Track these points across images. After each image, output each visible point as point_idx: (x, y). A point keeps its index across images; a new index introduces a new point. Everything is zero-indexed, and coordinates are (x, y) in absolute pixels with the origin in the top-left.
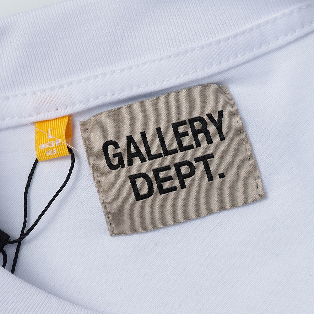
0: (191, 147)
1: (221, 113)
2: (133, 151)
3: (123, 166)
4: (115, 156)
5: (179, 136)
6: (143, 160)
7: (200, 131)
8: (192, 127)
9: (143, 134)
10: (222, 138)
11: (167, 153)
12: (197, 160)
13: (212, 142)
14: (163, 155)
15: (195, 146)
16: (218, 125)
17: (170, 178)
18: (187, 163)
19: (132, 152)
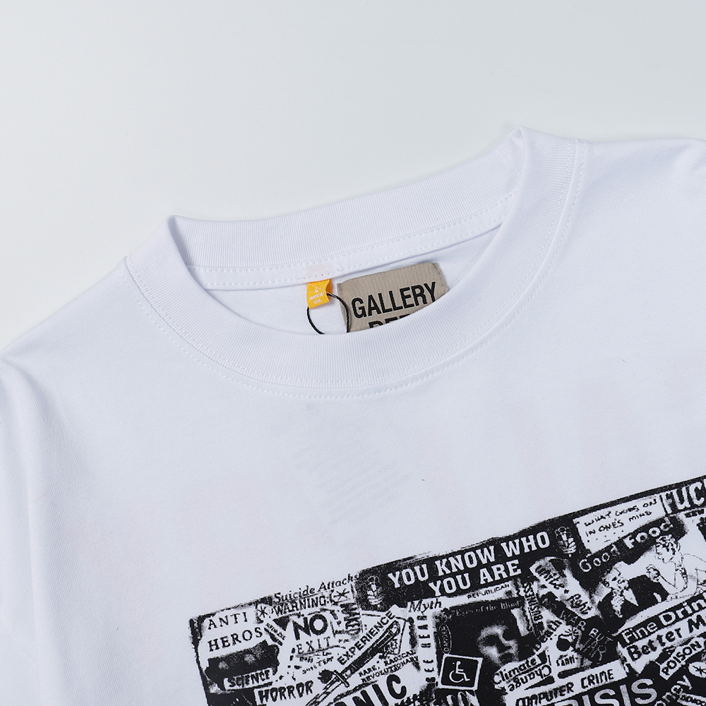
0: (412, 305)
1: (434, 284)
2: (372, 305)
3: (365, 316)
4: (360, 308)
5: (404, 298)
6: (379, 312)
7: (419, 295)
8: (414, 292)
9: (380, 295)
10: (434, 300)
11: (395, 308)
13: (427, 303)
14: (393, 310)
16: (432, 292)
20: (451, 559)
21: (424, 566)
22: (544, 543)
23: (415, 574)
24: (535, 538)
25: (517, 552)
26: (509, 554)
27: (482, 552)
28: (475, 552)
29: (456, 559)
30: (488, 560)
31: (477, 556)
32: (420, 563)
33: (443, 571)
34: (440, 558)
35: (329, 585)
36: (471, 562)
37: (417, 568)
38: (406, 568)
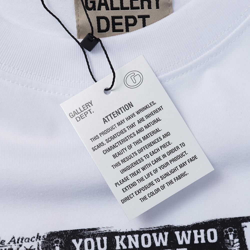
0: (138, 8)
3: (95, 10)
4: (91, 2)
6: (107, 9)
10: (158, 7)
11: (123, 8)
12: (139, 17)
13: (151, 8)
14: (120, 9)
15: (140, 8)
17: (121, 24)
18: (133, 17)
19: (102, 2)
20: (129, 237)
21: (105, 239)
22: (212, 238)
23: (96, 244)
24: (205, 233)
25: (188, 242)
26: (180, 242)
27: (158, 236)
28: (151, 235)
29: (134, 238)
30: (161, 244)
31: (152, 238)
32: (102, 235)
33: (121, 246)
34: (120, 234)
35: (18, 240)
36: (146, 243)
37: (98, 239)
38: (88, 237)
